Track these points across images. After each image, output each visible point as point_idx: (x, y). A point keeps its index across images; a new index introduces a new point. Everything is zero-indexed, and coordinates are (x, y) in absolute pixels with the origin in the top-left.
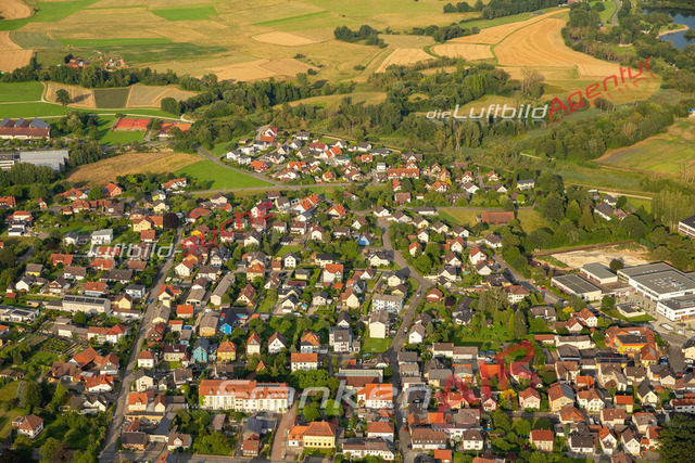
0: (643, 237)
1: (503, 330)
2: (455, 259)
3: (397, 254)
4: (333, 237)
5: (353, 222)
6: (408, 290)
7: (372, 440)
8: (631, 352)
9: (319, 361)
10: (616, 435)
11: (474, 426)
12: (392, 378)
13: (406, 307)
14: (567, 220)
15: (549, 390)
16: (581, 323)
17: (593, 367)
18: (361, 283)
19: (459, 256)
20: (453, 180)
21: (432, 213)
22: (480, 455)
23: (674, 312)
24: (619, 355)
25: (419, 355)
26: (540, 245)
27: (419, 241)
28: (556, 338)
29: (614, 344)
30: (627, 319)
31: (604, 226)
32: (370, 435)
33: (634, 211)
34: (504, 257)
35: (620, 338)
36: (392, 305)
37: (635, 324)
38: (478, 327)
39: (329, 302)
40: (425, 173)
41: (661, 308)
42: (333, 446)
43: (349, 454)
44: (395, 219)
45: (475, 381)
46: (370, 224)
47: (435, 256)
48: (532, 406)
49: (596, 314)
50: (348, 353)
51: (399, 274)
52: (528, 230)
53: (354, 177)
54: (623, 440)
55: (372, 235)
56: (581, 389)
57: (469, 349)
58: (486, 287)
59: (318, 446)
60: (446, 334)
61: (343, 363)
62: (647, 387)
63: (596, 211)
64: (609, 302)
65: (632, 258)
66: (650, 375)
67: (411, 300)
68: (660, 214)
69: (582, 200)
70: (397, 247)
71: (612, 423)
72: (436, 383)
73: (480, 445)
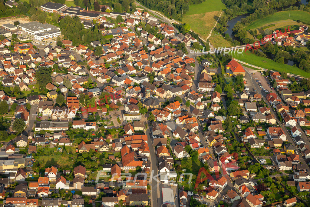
0: (27, 12)
8: (24, 52)
10: (20, 78)
16: (3, 44)
17: (10, 59)
23: (40, 37)
24: (20, 54)
29: (18, 50)
30: (22, 42)
31: (10, 10)
33: (22, 3)
35: (20, 47)
56: (6, 66)
62: (31, 62)
63: (6, 4)
64: (15, 36)
66: (32, 59)
68: (33, 3)
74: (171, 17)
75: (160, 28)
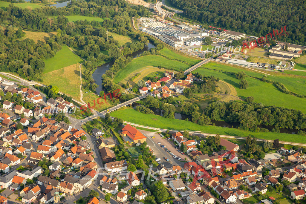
74: (28, 78)
75: (23, 93)
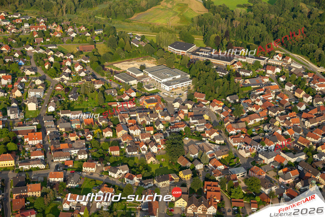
0: (153, 54)
1: (93, 102)
2: (68, 69)
3: (39, 69)
4: (5, 62)
5: (14, 54)
6: (46, 86)
7: (33, 160)
8: (151, 107)
9: (3, 124)
10: (147, 145)
11: (83, 148)
12: (41, 129)
13: (46, 94)
14: (119, 48)
15: (116, 128)
16: (128, 95)
17: (135, 115)
18: (21, 84)
19: (70, 68)
20: (63, 31)
21: (55, 47)
22: (86, 161)
23: (168, 87)
24: (146, 109)
25: (54, 117)
26: (107, 60)
27: (49, 62)
28: (118, 103)
29: (144, 104)
30: (148, 92)
31: (136, 49)
32: (32, 157)
33: (149, 42)
34: (91, 67)
35: (146, 101)
36: (38, 93)
37: (152, 94)
38: (81, 101)
39: (6, 94)
40: (49, 27)
41: (163, 86)
42: (14, 165)
43: (22, 168)
44: (36, 51)
45: (82, 127)
46: (24, 54)
47: (58, 69)
48: (109, 136)
49: (135, 91)
50: (18, 119)
51: (41, 78)
52: (102, 53)
53: (13, 31)
54: (150, 147)
55: (25, 60)
56: (130, 126)
57: (77, 112)
58: (84, 82)
59: (6, 166)
60: (66, 106)
61: (15, 124)
62: (159, 122)
63: (132, 43)
64: (140, 85)
65: (150, 64)
66: (160, 116)
67: (48, 91)
68: (160, 43)
69: (125, 38)
70: (38, 65)
71: (145, 140)
72: (63, 130)
73: (86, 156)
75: (308, 78)
